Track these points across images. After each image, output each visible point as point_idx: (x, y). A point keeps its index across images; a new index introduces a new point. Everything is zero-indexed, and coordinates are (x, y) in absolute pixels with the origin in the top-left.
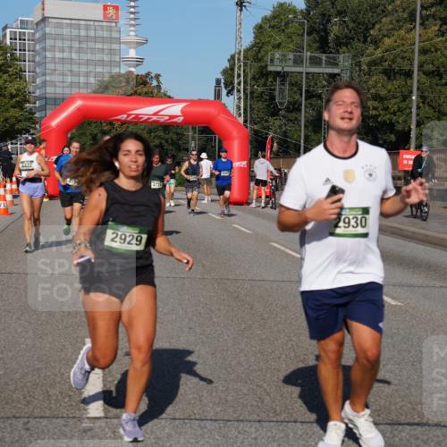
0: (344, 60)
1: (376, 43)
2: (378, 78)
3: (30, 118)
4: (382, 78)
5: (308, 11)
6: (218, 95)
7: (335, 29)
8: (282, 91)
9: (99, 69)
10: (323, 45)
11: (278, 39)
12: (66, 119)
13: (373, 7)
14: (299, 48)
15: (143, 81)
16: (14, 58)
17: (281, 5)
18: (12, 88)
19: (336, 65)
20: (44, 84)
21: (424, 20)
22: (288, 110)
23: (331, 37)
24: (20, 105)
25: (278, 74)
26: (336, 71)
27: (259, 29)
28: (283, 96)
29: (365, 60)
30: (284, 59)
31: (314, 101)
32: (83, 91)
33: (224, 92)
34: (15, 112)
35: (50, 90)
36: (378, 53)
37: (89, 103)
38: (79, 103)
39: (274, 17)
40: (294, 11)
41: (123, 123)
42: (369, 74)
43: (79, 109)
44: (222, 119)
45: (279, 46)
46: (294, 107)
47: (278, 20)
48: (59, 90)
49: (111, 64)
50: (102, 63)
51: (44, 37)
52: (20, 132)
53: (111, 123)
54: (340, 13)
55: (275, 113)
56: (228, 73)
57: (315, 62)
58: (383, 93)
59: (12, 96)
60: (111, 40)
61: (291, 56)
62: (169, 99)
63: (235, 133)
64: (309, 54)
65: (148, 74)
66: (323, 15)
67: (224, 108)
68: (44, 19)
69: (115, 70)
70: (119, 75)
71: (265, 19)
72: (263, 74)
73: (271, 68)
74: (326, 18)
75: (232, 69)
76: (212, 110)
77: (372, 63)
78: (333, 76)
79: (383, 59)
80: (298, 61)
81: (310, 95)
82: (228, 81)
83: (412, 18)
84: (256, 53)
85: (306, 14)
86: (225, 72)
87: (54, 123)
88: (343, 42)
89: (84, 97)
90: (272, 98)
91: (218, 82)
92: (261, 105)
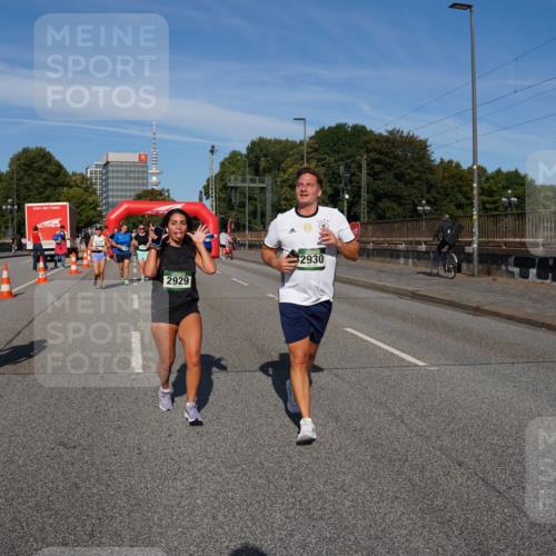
0: (268, 179)
1: (284, 171)
2: (285, 189)
3: (100, 216)
4: (289, 189)
5: (248, 154)
6: (201, 199)
7: (263, 163)
8: (235, 197)
9: (137, 188)
10: (257, 172)
11: (233, 169)
12: (119, 216)
13: (282, 153)
14: (244, 174)
15: (160, 193)
16: (92, 184)
17: (234, 152)
18: (91, 199)
19: (263, 182)
20: (107, 197)
21: (308, 159)
22: (239, 206)
23: (261, 168)
24: (94, 209)
25: (232, 188)
26: (263, 185)
27: (222, 164)
28: (236, 199)
29: (279, 179)
30: (236, 179)
31: (253, 202)
32: (128, 199)
33: (204, 197)
34: (92, 212)
35: (110, 200)
36: (286, 176)
37: (132, 206)
38: (125, 206)
39: (230, 158)
40: (240, 154)
41: (150, 216)
42: (282, 187)
43: (126, 209)
44: (203, 212)
45: (233, 173)
46: (242, 205)
47: (233, 160)
48: (115, 200)
49: (143, 184)
50: (139, 184)
51: (107, 172)
52: (95, 223)
53: (143, 216)
54: (265, 156)
55: (232, 208)
56: (206, 188)
57: (253, 181)
58: (289, 197)
59: (90, 204)
60: (143, 172)
61: (240, 178)
62: (174, 202)
63: (211, 220)
64: (248, 177)
65: (163, 190)
66: (256, 157)
67: (204, 206)
68: (108, 163)
69: (145, 188)
70: (148, 191)
71: (226, 159)
72: (225, 188)
73: (229, 184)
74: (258, 158)
75: (208, 186)
76: (197, 208)
77: (284, 181)
78: (262, 188)
79: (288, 179)
80: (244, 181)
81: (250, 199)
82: (206, 192)
83: (302, 159)
84: (221, 177)
85: (247, 156)
86: (204, 187)
87: (113, 217)
88: (268, 171)
89: (127, 202)
90: (231, 200)
91: (201, 192)
92: (225, 205)
